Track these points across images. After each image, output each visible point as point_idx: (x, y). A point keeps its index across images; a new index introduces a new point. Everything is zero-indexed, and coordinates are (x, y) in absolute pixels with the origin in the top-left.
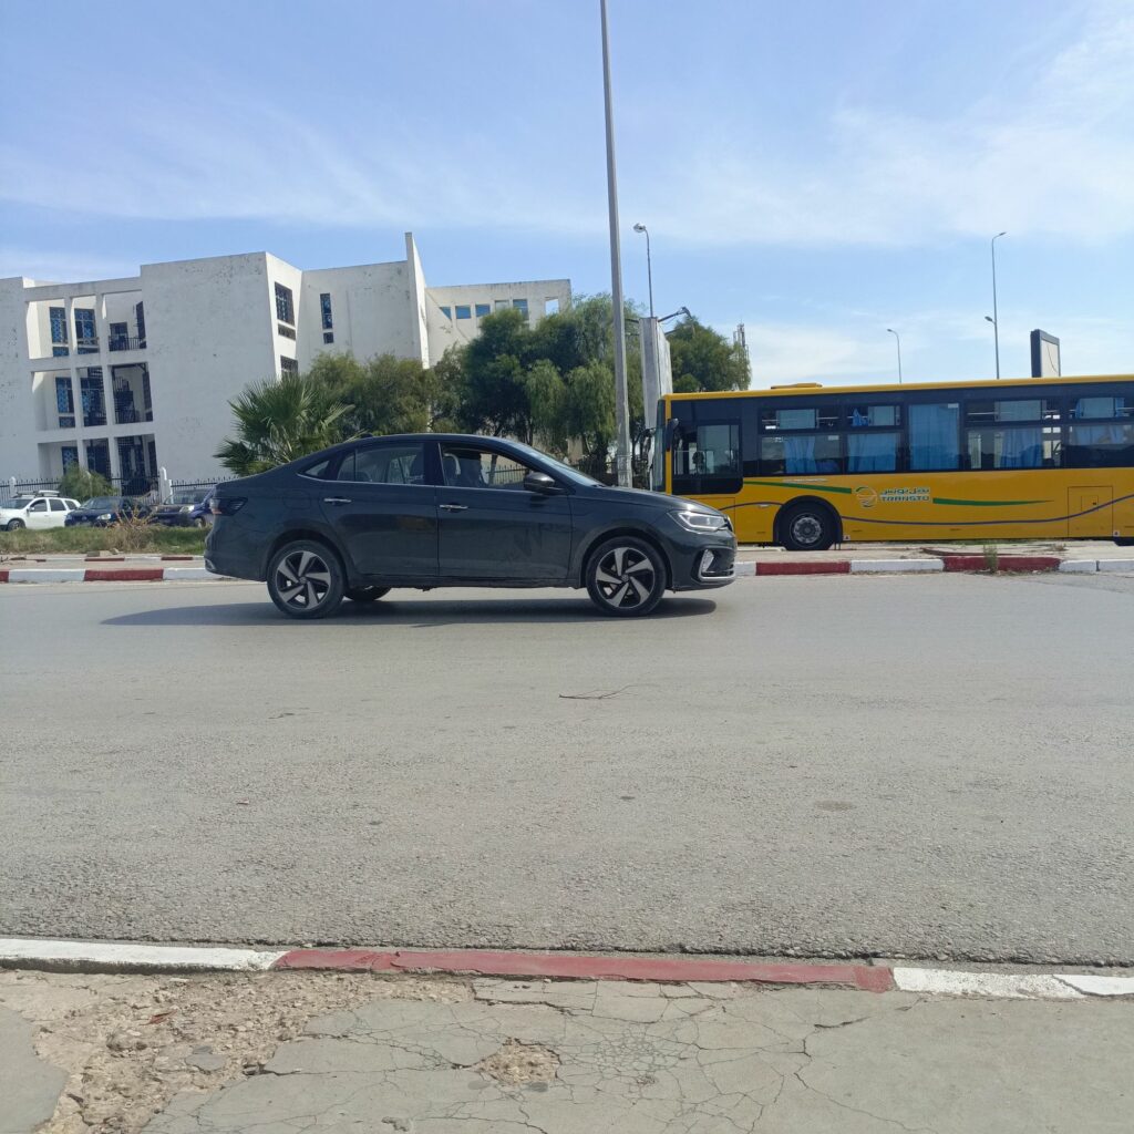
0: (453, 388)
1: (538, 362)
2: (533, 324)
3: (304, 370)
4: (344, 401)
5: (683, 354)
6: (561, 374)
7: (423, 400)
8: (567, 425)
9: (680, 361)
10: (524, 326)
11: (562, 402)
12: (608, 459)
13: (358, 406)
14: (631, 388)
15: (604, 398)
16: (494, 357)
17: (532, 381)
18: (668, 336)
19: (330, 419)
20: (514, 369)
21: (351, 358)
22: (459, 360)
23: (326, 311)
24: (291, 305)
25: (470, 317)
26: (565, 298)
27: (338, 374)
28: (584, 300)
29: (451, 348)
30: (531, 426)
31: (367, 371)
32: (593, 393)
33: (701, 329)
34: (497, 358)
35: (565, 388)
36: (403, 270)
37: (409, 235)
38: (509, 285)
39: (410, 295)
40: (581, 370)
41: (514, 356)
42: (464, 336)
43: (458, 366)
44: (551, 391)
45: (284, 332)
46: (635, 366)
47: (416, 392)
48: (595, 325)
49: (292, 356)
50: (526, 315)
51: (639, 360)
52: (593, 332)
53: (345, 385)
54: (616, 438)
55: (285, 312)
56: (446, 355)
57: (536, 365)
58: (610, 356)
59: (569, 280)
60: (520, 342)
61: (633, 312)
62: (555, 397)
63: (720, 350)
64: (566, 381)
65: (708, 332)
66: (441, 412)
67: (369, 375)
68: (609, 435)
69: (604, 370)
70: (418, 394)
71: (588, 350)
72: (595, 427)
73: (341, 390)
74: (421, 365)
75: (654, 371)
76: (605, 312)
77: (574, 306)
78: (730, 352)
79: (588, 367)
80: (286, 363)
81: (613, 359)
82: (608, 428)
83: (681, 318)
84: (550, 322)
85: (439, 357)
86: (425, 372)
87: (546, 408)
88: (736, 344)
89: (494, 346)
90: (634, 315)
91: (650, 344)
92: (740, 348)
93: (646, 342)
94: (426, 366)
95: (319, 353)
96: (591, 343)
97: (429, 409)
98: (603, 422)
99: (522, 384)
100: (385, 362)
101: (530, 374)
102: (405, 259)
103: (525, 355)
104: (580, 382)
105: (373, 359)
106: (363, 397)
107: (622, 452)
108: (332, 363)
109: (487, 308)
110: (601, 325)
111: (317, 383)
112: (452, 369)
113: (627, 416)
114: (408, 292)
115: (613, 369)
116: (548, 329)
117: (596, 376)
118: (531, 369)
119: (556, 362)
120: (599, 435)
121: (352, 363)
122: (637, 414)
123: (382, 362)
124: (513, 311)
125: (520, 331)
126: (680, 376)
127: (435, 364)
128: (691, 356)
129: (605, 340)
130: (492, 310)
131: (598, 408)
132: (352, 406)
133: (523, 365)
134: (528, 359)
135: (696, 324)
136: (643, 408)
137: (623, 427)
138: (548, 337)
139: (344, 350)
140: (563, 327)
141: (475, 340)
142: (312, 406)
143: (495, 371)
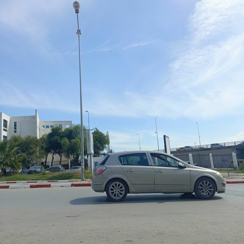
0: (44, 143)
1: (64, 138)
2: (63, 130)
3: (8, 139)
4: (18, 146)
5: (95, 137)
6: (69, 141)
7: (37, 146)
8: (70, 152)
9: (95, 139)
10: (61, 130)
11: (69, 147)
12: (79, 159)
13: (21, 147)
14: (84, 144)
15: (78, 146)
16: (54, 136)
17: (62, 142)
18: (92, 133)
19: (14, 150)
20: (58, 139)
21: (20, 136)
22: (46, 137)
23: (15, 126)
24: (7, 124)
25: (49, 128)
26: (70, 125)
27: (17, 140)
28: (75, 125)
29: (44, 134)
30: (62, 152)
31: (24, 139)
32: (76, 145)
33: (99, 132)
34: (55, 137)
35: (70, 144)
36: (34, 117)
37: (36, 110)
38: (58, 122)
39: (35, 123)
40: (74, 140)
41: (58, 137)
42: (47, 132)
43: (46, 138)
44: (67, 144)
45: (4, 130)
46: (85, 139)
47: (35, 144)
48: (77, 130)
49: (6, 135)
50: (62, 128)
51: (86, 138)
52: (76, 132)
53: (19, 142)
54: (81, 155)
55: (5, 125)
56: (43, 136)
57: (64, 139)
58: (80, 137)
59: (71, 121)
60: (60, 133)
61: (85, 128)
62: (67, 145)
63: (103, 136)
64: (70, 142)
65: (101, 133)
66: (41, 148)
67: (24, 140)
68: (79, 154)
69: (78, 140)
70: (36, 144)
71: (75, 136)
72: (76, 152)
73: (17, 143)
74: (37, 138)
75: (89, 140)
76: (79, 128)
77: (72, 126)
78: (105, 137)
79: (75, 139)
80: (4, 137)
81: (81, 138)
82: (79, 152)
83: (95, 130)
84: (67, 130)
85: (41, 136)
86: (38, 139)
87: (65, 148)
88: (107, 135)
89: (54, 134)
90: (85, 129)
91: (89, 135)
92: (107, 136)
93: (88, 134)
94: (38, 138)
95: (12, 135)
96: (76, 134)
97: (38, 148)
98: (78, 151)
99: (60, 143)
100: (29, 137)
101: (62, 141)
102: (35, 115)
103: (61, 136)
104: (73, 143)
105: (26, 137)
106: (22, 145)
107: (82, 158)
108: (16, 137)
109: (53, 126)
110: (78, 130)
111: (12, 142)
112: (44, 139)
113: (83, 150)
114: (35, 122)
115: (80, 140)
116: (66, 131)
117: (77, 141)
118: (62, 139)
119: (68, 138)
120: (77, 154)
121: (20, 137)
122: (85, 150)
123: (28, 137)
124: (59, 127)
125: (60, 131)
126: (95, 142)
127: (40, 138)
128: (97, 137)
129: (79, 134)
130: (54, 126)
131: (77, 148)
132: (20, 147)
133: (60, 138)
134: (62, 137)
135: (98, 131)
136: (87, 148)
137: (83, 152)
138: (66, 133)
139: (19, 134)
140: (70, 131)
141: (50, 133)
142: (10, 147)
143: (54, 140)
